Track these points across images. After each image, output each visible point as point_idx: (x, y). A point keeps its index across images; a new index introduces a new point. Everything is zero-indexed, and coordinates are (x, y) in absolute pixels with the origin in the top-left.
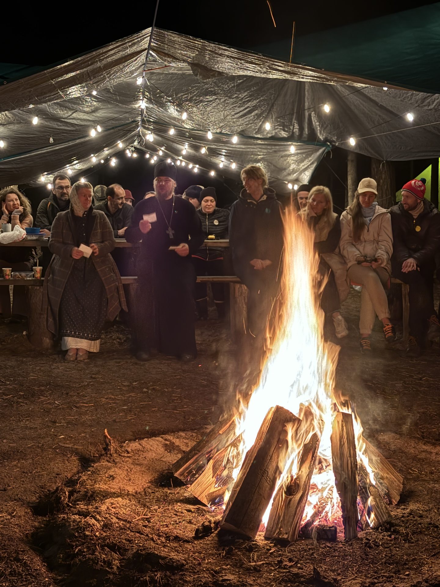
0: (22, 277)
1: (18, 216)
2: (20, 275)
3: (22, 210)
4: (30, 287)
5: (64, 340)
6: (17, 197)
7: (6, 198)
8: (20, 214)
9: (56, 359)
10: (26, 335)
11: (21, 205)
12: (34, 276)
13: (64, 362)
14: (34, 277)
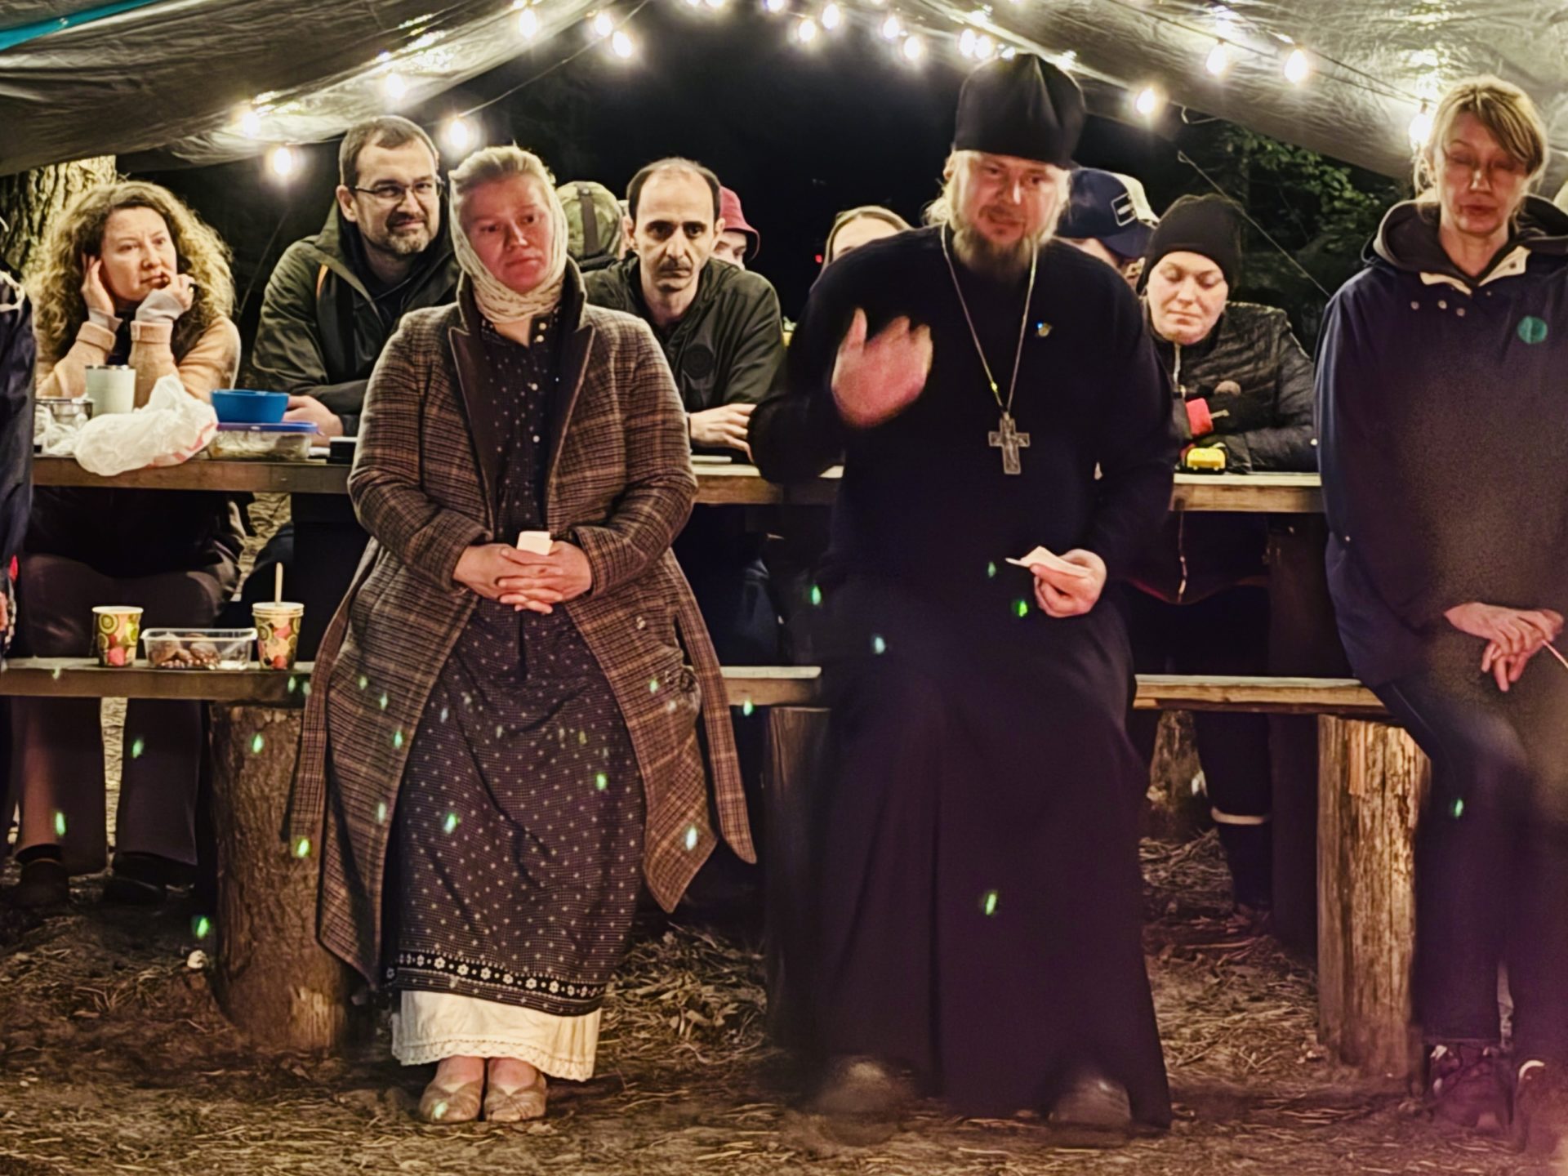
0: (195, 655)
1: (168, 326)
2: (187, 646)
3: (188, 296)
4: (237, 711)
5: (417, 1010)
6: (161, 226)
7: (108, 234)
8: (176, 315)
9: (372, 1115)
10: (204, 970)
11: (183, 266)
12: (255, 652)
13: (419, 1132)
14: (255, 657)
